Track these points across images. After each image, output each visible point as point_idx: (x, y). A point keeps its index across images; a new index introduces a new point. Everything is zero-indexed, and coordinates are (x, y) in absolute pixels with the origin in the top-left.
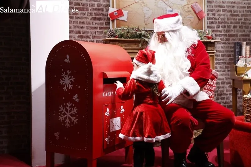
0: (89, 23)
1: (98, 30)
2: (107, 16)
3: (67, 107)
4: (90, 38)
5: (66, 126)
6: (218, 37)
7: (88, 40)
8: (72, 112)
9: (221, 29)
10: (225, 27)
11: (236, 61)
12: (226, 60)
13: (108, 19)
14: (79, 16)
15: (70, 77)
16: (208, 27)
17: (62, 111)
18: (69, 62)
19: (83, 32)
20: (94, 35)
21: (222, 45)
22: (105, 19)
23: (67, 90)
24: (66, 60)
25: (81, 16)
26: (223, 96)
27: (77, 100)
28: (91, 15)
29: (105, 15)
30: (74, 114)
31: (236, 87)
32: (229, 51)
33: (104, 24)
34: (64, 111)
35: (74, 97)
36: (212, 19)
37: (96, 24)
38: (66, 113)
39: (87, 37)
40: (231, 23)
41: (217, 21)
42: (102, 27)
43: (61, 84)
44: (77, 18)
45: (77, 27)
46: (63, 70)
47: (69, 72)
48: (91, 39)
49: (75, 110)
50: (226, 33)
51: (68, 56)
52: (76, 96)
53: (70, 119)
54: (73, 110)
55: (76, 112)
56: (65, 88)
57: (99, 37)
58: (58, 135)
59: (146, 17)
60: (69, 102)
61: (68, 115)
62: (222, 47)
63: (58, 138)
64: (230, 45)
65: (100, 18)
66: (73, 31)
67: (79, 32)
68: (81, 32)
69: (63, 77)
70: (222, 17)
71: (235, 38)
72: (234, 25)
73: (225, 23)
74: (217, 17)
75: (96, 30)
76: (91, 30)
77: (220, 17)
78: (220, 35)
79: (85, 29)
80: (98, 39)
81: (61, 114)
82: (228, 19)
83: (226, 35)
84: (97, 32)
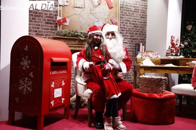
0: (44, 26)
1: (50, 30)
2: (56, 22)
3: (25, 81)
4: (43, 36)
5: (23, 93)
6: (126, 39)
7: (42, 37)
8: (28, 84)
9: (128, 34)
10: (130, 33)
11: (136, 54)
12: (131, 54)
13: (56, 24)
14: (36, 20)
15: (28, 60)
16: (120, 33)
17: (22, 83)
18: (28, 50)
19: (39, 31)
20: (46, 34)
21: (129, 45)
22: (54, 24)
23: (25, 69)
24: (25, 49)
25: (38, 20)
26: (128, 77)
27: (32, 76)
28: (44, 21)
29: (55, 21)
30: (30, 85)
31: (136, 71)
32: (133, 48)
33: (54, 27)
34: (23, 83)
35: (30, 74)
36: (123, 28)
37: (48, 26)
38: (24, 84)
39: (42, 35)
40: (134, 31)
41: (126, 30)
42: (52, 29)
43: (21, 65)
44: (35, 22)
45: (35, 28)
46: (23, 55)
47: (27, 57)
48: (45, 36)
49: (31, 83)
50: (131, 37)
51: (27, 46)
52: (32, 73)
53: (27, 89)
54: (29, 83)
55: (31, 84)
56: (24, 68)
57: (49, 35)
58: (18, 99)
59: (82, 24)
60: (26, 77)
61: (25, 86)
62: (128, 46)
63: (17, 101)
64: (133, 45)
65: (51, 23)
66: (32, 31)
67: (36, 31)
68: (38, 31)
69: (23, 60)
70: (129, 27)
71: (136, 41)
72: (136, 33)
73: (131, 31)
74: (126, 27)
75: (48, 31)
76: (45, 30)
77: (128, 27)
78: (127, 38)
79: (40, 30)
80: (49, 37)
81: (20, 85)
82: (132, 29)
83: (131, 38)
84: (49, 32)
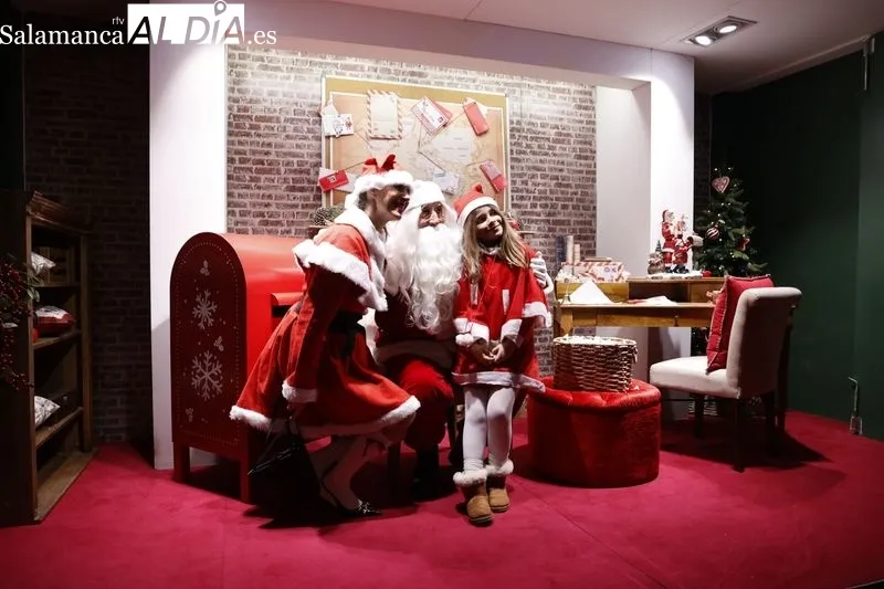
0: (282, 198)
1: (300, 210)
2: (317, 183)
4: (282, 225)
6: (533, 225)
7: (279, 228)
9: (539, 209)
10: (546, 206)
13: (319, 189)
14: (261, 184)
16: (514, 206)
19: (270, 214)
20: (291, 219)
26: (543, 336)
28: (284, 182)
33: (312, 199)
34: (201, 369)
36: (521, 191)
37: (294, 198)
40: (557, 199)
41: (532, 195)
42: (307, 205)
44: (259, 187)
45: (259, 205)
48: (285, 228)
50: (548, 218)
53: (210, 384)
57: (302, 223)
65: (303, 187)
66: (249, 213)
67: (262, 214)
68: (266, 214)
70: (540, 188)
71: (564, 227)
72: (562, 203)
73: (546, 198)
74: (530, 187)
75: (295, 211)
77: (538, 188)
78: (537, 220)
79: (273, 209)
80: (298, 228)
82: (551, 192)
83: (548, 221)
84: (297, 213)
